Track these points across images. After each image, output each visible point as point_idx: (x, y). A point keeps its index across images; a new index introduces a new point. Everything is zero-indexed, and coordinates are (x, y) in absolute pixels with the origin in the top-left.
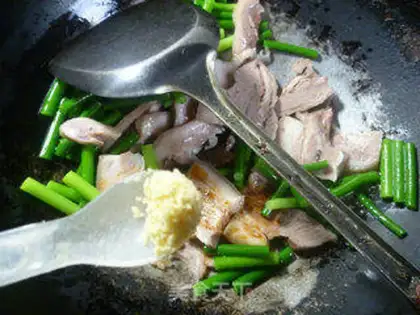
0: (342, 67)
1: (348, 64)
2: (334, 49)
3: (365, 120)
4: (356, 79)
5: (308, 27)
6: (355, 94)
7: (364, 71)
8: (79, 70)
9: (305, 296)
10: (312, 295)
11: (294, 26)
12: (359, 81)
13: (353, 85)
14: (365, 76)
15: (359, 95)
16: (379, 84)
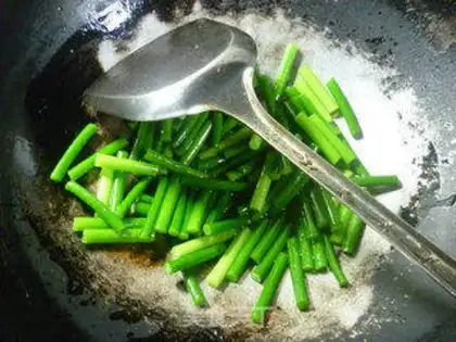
0: (370, 67)
1: (373, 62)
2: (358, 48)
3: (401, 118)
4: (385, 76)
5: (327, 29)
6: (386, 92)
7: (392, 66)
8: (112, 97)
9: (362, 313)
10: (370, 311)
11: (312, 29)
12: (388, 78)
13: (383, 82)
14: (394, 72)
15: (391, 92)
16: (411, 78)
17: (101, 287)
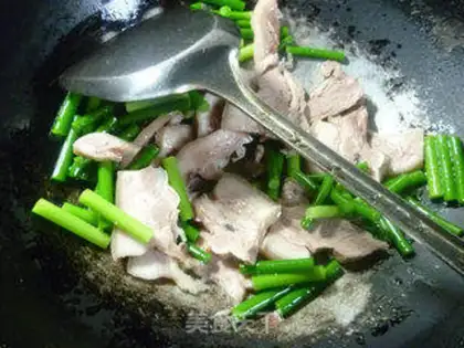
0: (372, 67)
1: (377, 64)
2: (361, 49)
3: (402, 119)
4: (388, 78)
5: (331, 29)
6: (388, 94)
7: (395, 68)
9: (358, 311)
10: (366, 310)
11: (316, 29)
12: (392, 80)
13: (386, 84)
14: (397, 74)
15: (393, 94)
16: (414, 80)
17: (97, 277)
